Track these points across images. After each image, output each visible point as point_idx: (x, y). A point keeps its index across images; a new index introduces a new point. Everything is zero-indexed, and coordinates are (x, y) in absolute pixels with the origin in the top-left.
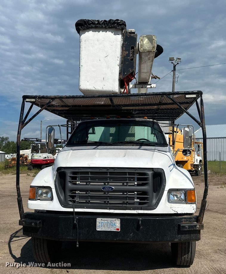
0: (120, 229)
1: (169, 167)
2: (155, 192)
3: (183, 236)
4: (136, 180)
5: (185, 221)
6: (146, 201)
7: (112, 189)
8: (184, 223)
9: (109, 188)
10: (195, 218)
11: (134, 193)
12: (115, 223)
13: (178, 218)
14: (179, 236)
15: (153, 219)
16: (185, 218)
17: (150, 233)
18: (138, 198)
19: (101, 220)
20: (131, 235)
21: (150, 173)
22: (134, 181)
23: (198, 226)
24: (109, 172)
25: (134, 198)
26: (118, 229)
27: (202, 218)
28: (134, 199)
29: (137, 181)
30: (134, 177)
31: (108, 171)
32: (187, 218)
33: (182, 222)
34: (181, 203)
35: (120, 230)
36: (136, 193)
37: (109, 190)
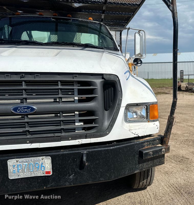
0: (51, 171)
1: (125, 74)
2: (106, 110)
3: (145, 164)
4: (76, 93)
5: (147, 145)
6: (93, 125)
7: (32, 109)
8: (146, 147)
9: (26, 109)
10: (159, 139)
11: (74, 113)
12: (42, 164)
13: (139, 143)
14: (141, 165)
15: (104, 150)
16: (147, 141)
17: (101, 170)
18: (80, 121)
19: (17, 162)
20: (71, 177)
21: (98, 81)
22: (74, 94)
23: (164, 149)
24: (25, 81)
25: (74, 120)
26: (47, 172)
27: (168, 139)
28: (75, 122)
29: (79, 94)
30: (73, 89)
31: (22, 79)
32: (150, 141)
33: (144, 146)
34: (142, 121)
35: (51, 174)
36: (78, 113)
37: (26, 112)
